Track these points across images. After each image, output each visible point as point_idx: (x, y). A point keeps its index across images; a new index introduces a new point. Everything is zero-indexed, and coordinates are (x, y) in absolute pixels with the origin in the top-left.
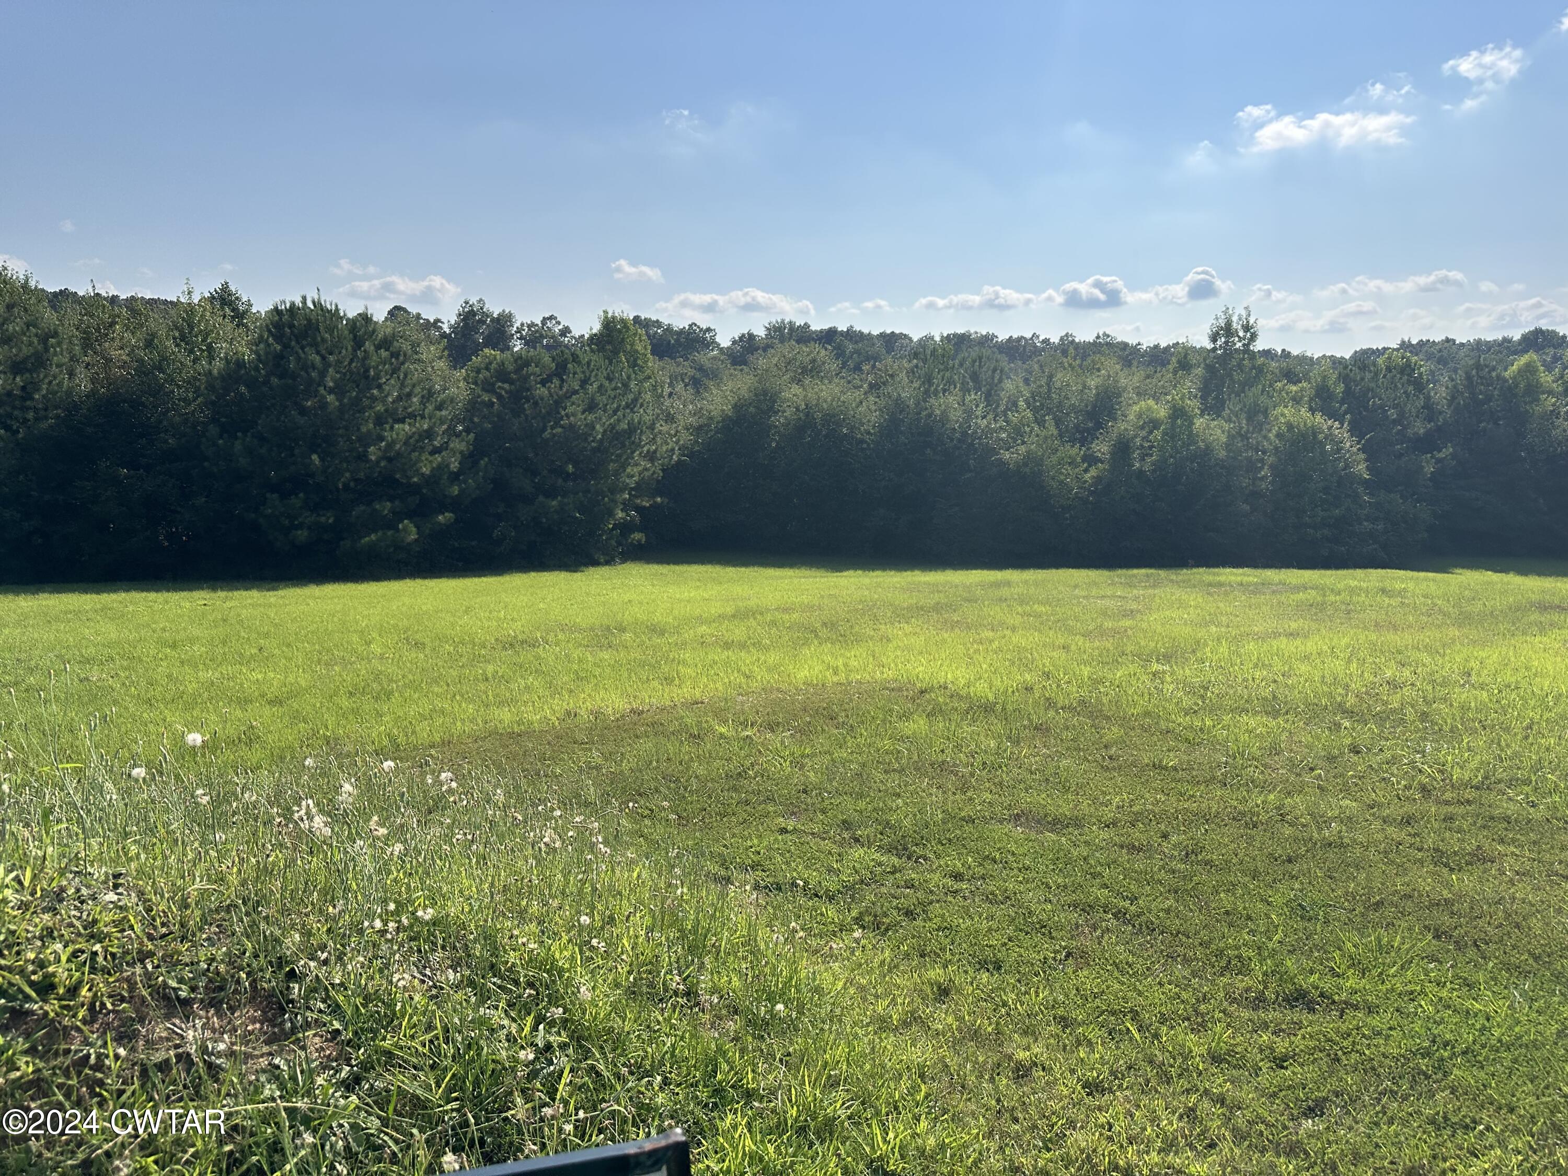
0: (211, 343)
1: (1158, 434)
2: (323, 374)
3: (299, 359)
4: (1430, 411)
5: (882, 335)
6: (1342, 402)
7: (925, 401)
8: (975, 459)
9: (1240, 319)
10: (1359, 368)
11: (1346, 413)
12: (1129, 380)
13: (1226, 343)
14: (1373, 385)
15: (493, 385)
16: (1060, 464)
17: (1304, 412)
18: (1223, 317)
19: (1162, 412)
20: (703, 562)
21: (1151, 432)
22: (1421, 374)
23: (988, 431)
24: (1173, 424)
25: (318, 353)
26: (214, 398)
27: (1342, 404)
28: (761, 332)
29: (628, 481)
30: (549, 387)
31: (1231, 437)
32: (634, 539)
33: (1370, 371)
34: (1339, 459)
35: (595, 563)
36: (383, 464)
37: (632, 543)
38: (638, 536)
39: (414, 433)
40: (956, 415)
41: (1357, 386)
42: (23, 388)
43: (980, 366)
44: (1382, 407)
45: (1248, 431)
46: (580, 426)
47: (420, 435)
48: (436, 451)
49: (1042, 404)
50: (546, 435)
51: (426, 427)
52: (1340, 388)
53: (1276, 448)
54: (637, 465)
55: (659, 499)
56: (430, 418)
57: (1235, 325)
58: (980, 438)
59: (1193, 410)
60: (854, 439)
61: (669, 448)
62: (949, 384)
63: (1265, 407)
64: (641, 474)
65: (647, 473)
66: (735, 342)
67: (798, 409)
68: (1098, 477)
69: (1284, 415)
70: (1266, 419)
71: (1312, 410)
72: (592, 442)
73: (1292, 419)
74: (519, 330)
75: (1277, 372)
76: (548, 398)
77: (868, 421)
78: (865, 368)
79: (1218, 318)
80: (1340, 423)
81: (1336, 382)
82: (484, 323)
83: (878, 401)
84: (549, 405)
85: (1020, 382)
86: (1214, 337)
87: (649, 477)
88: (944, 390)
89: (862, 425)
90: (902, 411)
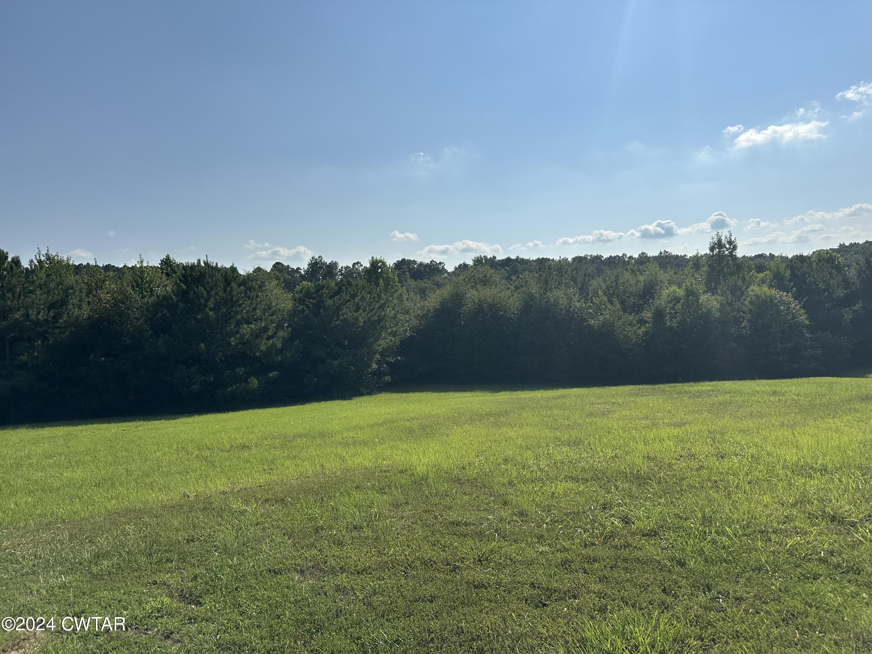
0: (152, 288)
1: (679, 305)
2: (207, 300)
3: (195, 293)
4: (846, 283)
5: (538, 259)
6: (790, 281)
7: (545, 294)
8: (575, 325)
9: (726, 238)
10: (800, 261)
11: (793, 287)
12: (663, 276)
13: (719, 252)
14: (808, 270)
15: (304, 300)
16: (624, 325)
17: (765, 289)
18: (716, 237)
19: (681, 293)
20: (421, 391)
21: (675, 305)
22: (839, 262)
23: (581, 309)
24: (687, 300)
25: (205, 289)
26: (150, 316)
28: (470, 263)
29: (378, 348)
30: (334, 300)
31: (722, 306)
32: (385, 380)
33: (807, 262)
34: (789, 314)
35: (361, 394)
36: (240, 346)
37: (384, 382)
38: (388, 378)
39: (257, 329)
40: (563, 301)
41: (798, 271)
42: (54, 317)
43: (577, 273)
44: (815, 282)
45: (732, 300)
46: (350, 319)
47: (260, 330)
48: (269, 338)
49: (614, 292)
50: (332, 325)
51: (263, 325)
52: (788, 273)
53: (750, 310)
54: (385, 338)
55: (399, 358)
56: (265, 321)
57: (723, 241)
58: (577, 313)
59: (698, 291)
60: (506, 317)
61: (404, 329)
62: (559, 284)
63: (741, 288)
64: (387, 343)
65: (390, 343)
66: (456, 269)
67: (474, 302)
68: (646, 331)
69: (753, 291)
70: (743, 293)
71: (771, 286)
72: (357, 328)
73: (759, 293)
74: (340, 271)
75: (753, 266)
76: (333, 306)
77: (513, 307)
78: (514, 278)
79: (713, 239)
80: (788, 293)
81: (785, 270)
82: (322, 268)
83: (519, 295)
84: (334, 309)
85: (600, 280)
86: (712, 249)
87: (392, 346)
88: (556, 288)
89: (510, 309)
90: (532, 300)
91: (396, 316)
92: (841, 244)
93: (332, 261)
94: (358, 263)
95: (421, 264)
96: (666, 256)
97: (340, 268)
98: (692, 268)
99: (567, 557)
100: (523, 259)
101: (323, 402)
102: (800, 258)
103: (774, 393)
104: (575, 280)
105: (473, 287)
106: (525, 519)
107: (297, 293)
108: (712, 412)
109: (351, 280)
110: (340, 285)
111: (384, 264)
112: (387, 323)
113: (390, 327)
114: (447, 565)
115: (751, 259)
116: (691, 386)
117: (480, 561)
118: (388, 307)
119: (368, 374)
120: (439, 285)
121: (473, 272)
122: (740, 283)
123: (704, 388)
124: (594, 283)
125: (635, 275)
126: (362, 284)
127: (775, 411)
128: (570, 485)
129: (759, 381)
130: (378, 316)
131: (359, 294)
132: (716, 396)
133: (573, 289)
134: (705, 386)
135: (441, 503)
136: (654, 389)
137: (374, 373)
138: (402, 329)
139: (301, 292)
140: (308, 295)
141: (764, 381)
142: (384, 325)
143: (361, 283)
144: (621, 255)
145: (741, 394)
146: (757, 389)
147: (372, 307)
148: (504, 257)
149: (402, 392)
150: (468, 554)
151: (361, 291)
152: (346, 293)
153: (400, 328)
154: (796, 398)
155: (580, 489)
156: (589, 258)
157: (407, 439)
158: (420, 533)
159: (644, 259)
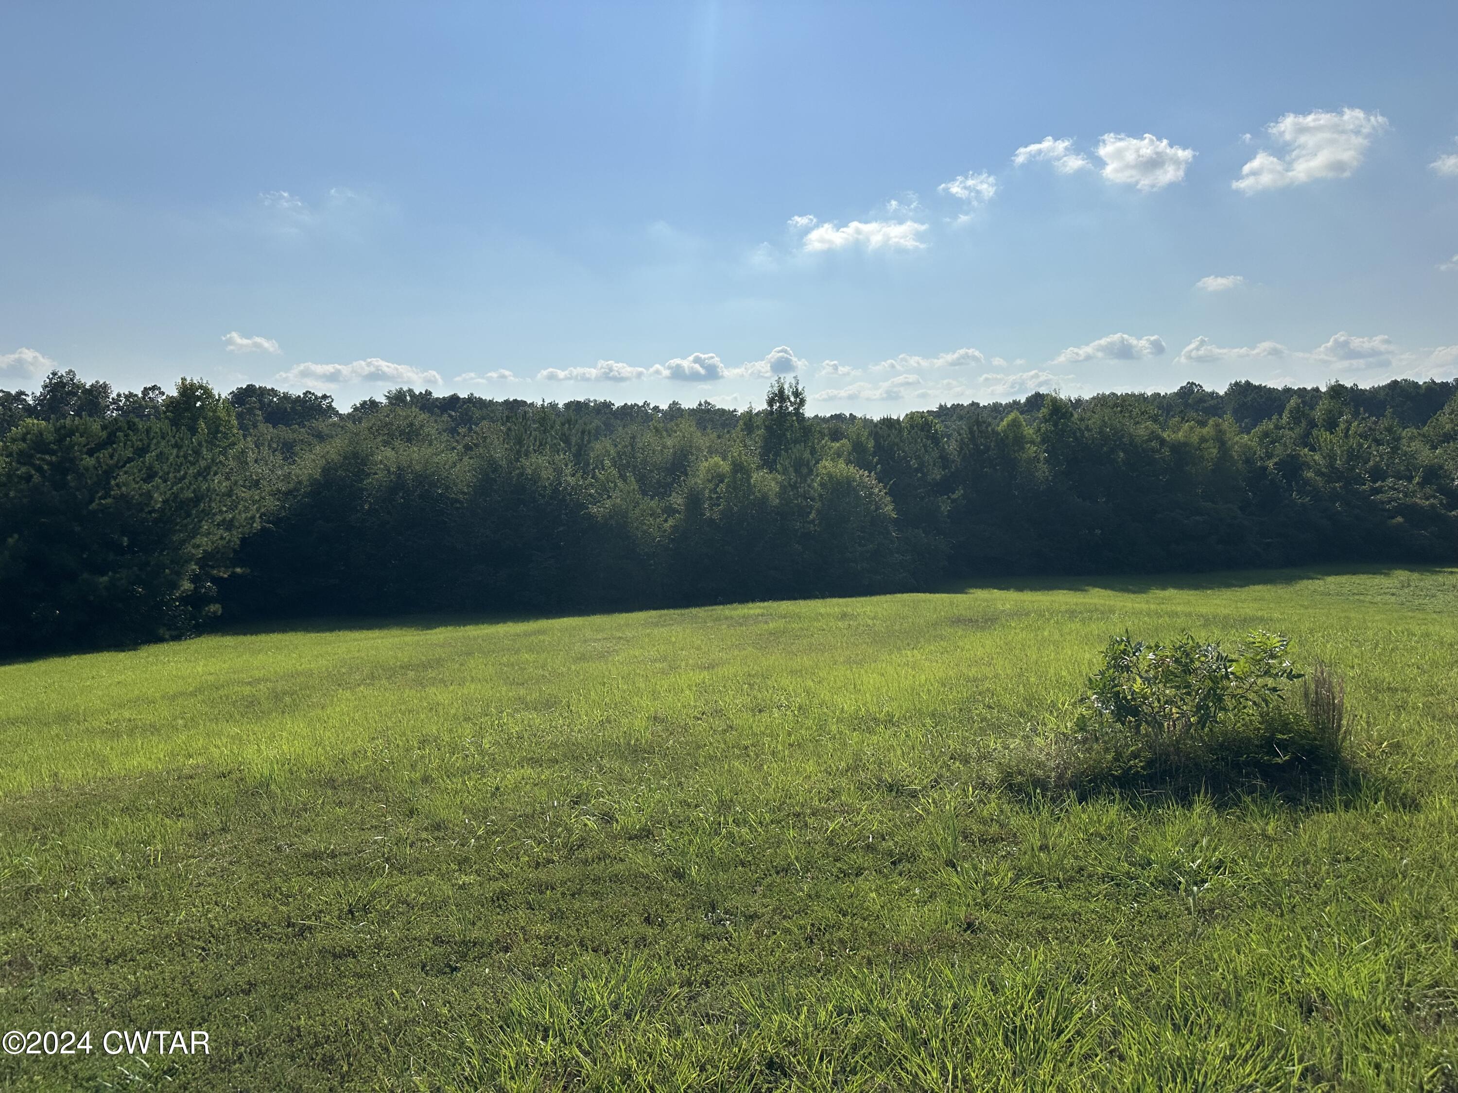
1: (723, 487)
4: (944, 459)
6: (874, 454)
7: (517, 460)
8: (566, 514)
9: (791, 387)
10: (887, 426)
11: (877, 464)
12: (702, 441)
13: (781, 407)
14: (898, 440)
15: (31, 456)
16: (643, 516)
17: (842, 465)
18: (777, 385)
19: (725, 467)
20: (283, 629)
21: (717, 485)
22: (936, 430)
23: (577, 488)
24: (734, 478)
27: (874, 457)
28: (383, 400)
29: (193, 551)
30: (98, 458)
31: (783, 488)
32: (209, 612)
33: (896, 429)
34: (870, 502)
37: (207, 615)
38: (215, 608)
40: (548, 474)
41: (885, 441)
43: (570, 429)
44: (905, 458)
45: (796, 482)
46: (133, 496)
49: (628, 462)
50: (93, 506)
52: (871, 444)
53: (821, 496)
54: (208, 533)
55: (238, 570)
57: (786, 392)
58: (570, 494)
59: (749, 465)
60: (448, 498)
61: (249, 515)
62: (541, 444)
63: (808, 461)
64: (213, 543)
65: (221, 542)
66: (356, 409)
67: (389, 471)
68: (676, 526)
69: (825, 467)
70: (811, 471)
71: (848, 462)
72: (150, 512)
73: (832, 470)
74: (115, 401)
75: (826, 431)
76: (96, 468)
77: (462, 481)
78: (461, 430)
79: (772, 386)
80: (870, 473)
81: (868, 438)
82: (75, 394)
83: (472, 461)
84: (97, 475)
85: (608, 443)
86: (771, 402)
87: (225, 547)
88: (535, 451)
89: (456, 485)
90: (495, 470)
91: (231, 490)
92: (941, 406)
93: (97, 382)
94: (154, 388)
95: (286, 397)
96: (709, 410)
97: (114, 395)
98: (742, 430)
99: (502, 887)
100: (480, 399)
101: (74, 657)
102: (888, 422)
103: (844, 616)
104: (566, 440)
105: (386, 443)
106: (441, 834)
107: (14, 440)
108: (758, 646)
109: (136, 420)
110: (112, 431)
111: (207, 392)
112: (213, 505)
113: (221, 511)
114: (288, 926)
115: (824, 420)
116: (736, 609)
117: (351, 912)
118: (215, 474)
119: (175, 600)
120: (321, 437)
121: (388, 416)
122: (807, 455)
123: (752, 612)
124: (597, 446)
125: (661, 437)
126: (161, 429)
127: (842, 642)
128: (528, 771)
129: (829, 601)
130: (194, 491)
131: (153, 447)
132: (766, 623)
133: (565, 454)
134: (755, 609)
135: (292, 824)
136: (683, 615)
137: (185, 600)
138: (243, 516)
139: (24, 440)
140: (40, 445)
141: (835, 601)
142: (207, 508)
143: (157, 426)
144: (641, 404)
145: (800, 618)
146: (822, 610)
147: (182, 473)
148: (447, 394)
149: (245, 634)
150: (331, 904)
151: (158, 442)
152: (125, 444)
153: (239, 513)
154: (870, 622)
155: (543, 777)
156: (592, 404)
157: (242, 716)
158: (243, 879)
159: (675, 411)
